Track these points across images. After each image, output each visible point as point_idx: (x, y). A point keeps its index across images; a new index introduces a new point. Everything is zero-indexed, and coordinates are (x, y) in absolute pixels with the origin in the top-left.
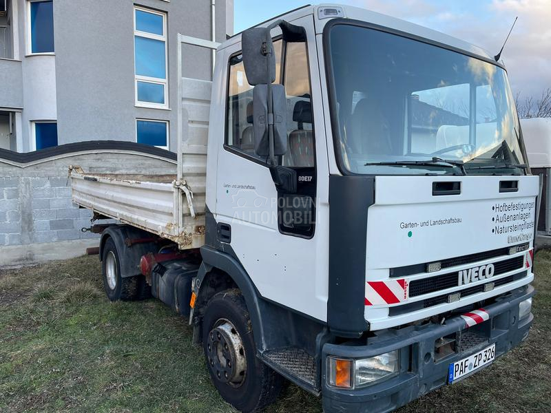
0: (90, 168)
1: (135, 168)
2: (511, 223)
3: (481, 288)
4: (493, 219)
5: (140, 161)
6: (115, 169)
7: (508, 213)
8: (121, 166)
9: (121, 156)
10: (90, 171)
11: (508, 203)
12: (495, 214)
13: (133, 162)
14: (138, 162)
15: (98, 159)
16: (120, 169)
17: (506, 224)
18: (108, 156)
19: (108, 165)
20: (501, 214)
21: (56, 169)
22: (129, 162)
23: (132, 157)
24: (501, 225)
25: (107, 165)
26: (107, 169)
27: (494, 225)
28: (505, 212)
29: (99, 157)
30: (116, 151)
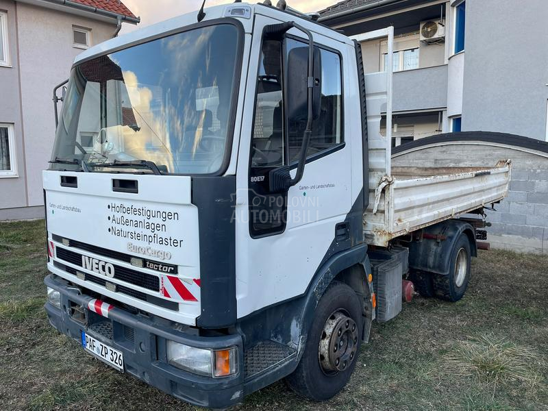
0: (436, 160)
1: (481, 159)
2: (132, 229)
3: (102, 282)
4: (109, 218)
5: (488, 152)
6: (460, 161)
7: (126, 216)
8: (465, 158)
9: (466, 147)
10: (435, 163)
11: (127, 205)
12: (111, 213)
13: (479, 153)
14: (484, 153)
15: (444, 152)
16: (464, 161)
17: (125, 228)
18: (452, 148)
19: (453, 157)
20: (118, 215)
21: (407, 161)
22: (474, 153)
23: (477, 147)
24: (119, 227)
25: (451, 158)
26: (452, 161)
27: (110, 224)
28: (123, 215)
29: (444, 149)
30: (460, 142)
